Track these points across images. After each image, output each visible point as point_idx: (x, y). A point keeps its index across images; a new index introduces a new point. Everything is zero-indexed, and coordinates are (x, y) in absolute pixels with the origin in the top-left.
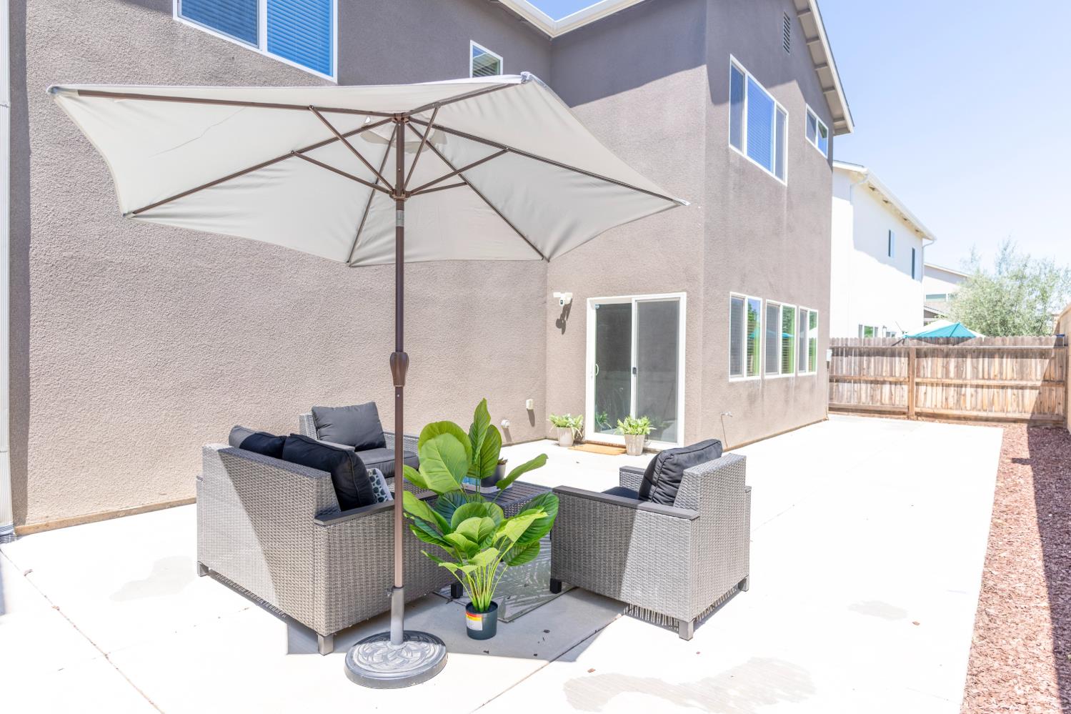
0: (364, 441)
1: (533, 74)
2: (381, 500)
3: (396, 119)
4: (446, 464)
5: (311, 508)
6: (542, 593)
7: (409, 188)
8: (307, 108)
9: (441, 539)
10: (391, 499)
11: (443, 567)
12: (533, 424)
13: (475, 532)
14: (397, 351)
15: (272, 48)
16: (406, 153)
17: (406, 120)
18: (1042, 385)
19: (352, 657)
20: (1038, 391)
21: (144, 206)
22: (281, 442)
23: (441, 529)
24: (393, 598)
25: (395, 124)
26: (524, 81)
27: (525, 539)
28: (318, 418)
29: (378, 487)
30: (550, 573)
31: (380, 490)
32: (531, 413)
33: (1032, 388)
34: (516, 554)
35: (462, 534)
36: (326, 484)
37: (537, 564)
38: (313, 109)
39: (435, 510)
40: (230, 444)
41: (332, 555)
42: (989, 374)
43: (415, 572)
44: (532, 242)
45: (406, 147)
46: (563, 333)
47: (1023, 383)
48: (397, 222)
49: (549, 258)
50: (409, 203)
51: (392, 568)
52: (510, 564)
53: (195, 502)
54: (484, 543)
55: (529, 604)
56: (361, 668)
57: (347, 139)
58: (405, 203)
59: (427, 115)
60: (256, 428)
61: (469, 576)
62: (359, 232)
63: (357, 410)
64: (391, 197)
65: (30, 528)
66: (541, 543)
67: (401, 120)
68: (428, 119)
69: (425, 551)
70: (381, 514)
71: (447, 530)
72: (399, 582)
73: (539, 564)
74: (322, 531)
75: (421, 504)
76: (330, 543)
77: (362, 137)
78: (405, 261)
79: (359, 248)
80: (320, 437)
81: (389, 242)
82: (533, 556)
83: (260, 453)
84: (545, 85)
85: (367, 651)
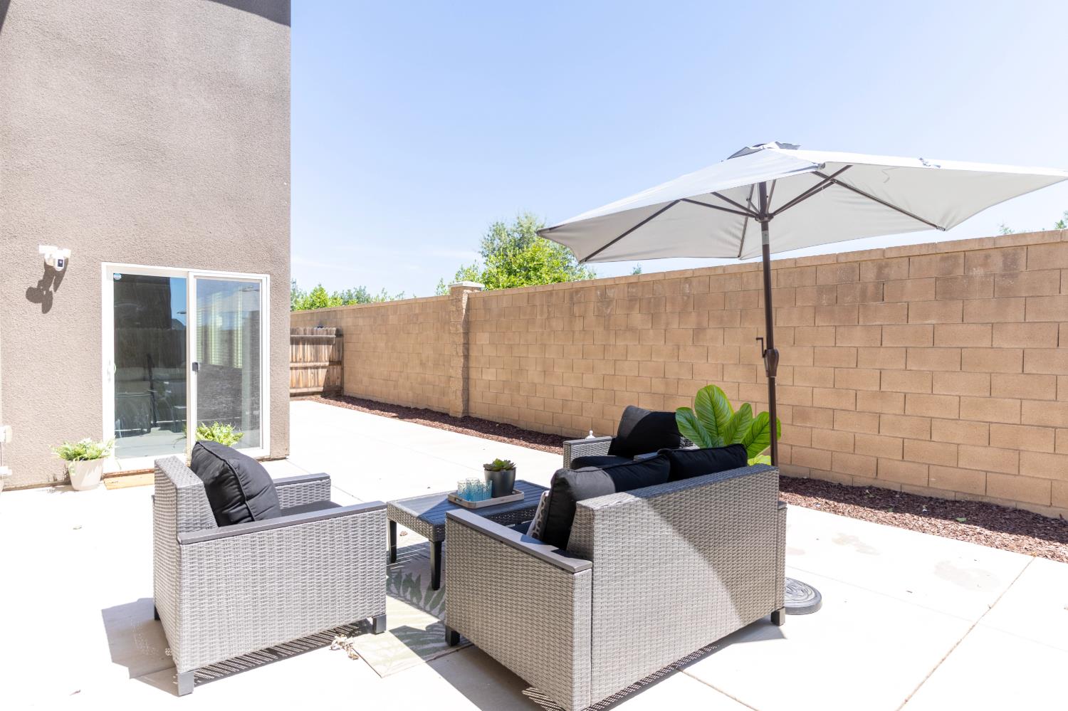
18: (329, 365)
20: (326, 370)
33: (323, 367)
42: (296, 358)
46: (46, 309)
47: (318, 364)
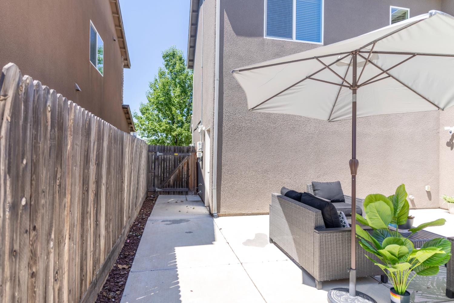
0: (335, 198)
1: (437, 10)
2: (344, 226)
3: (353, 53)
4: (379, 215)
5: (313, 225)
6: (440, 295)
7: (359, 84)
8: (313, 58)
9: (375, 251)
10: (349, 226)
11: (377, 266)
12: (430, 199)
13: (396, 252)
14: (352, 159)
15: (297, 38)
16: (357, 68)
17: (358, 52)
19: (331, 295)
21: (255, 106)
22: (300, 195)
23: (376, 246)
24: (350, 273)
25: (352, 56)
26: (431, 15)
27: (427, 262)
28: (314, 186)
29: (343, 220)
30: (445, 285)
31: (343, 221)
32: (429, 193)
34: (422, 269)
35: (388, 251)
36: (319, 215)
37: (436, 278)
38: (316, 58)
39: (372, 236)
40: (281, 194)
41: (322, 247)
43: (361, 264)
44: (432, 101)
45: (357, 65)
46: (452, 149)
48: (353, 100)
49: (443, 109)
50: (359, 90)
51: (350, 259)
52: (418, 274)
53: (269, 214)
54: (402, 259)
55: (430, 299)
56: (335, 301)
57: (330, 67)
58: (357, 91)
59: (369, 48)
60: (291, 188)
61: (392, 274)
62: (334, 106)
63: (331, 184)
64: (350, 89)
65: (221, 214)
66: (439, 267)
67: (355, 54)
68: (370, 49)
69: (367, 255)
70: (344, 233)
71: (380, 248)
72: (353, 266)
73: (437, 278)
74: (317, 235)
75: (365, 232)
76: (321, 241)
77: (336, 65)
78: (357, 117)
79: (334, 113)
80: (315, 194)
81: (350, 109)
82: (434, 273)
83: (292, 199)
84: (445, 14)
85: (338, 294)
